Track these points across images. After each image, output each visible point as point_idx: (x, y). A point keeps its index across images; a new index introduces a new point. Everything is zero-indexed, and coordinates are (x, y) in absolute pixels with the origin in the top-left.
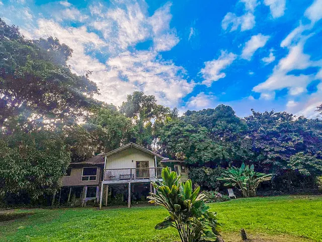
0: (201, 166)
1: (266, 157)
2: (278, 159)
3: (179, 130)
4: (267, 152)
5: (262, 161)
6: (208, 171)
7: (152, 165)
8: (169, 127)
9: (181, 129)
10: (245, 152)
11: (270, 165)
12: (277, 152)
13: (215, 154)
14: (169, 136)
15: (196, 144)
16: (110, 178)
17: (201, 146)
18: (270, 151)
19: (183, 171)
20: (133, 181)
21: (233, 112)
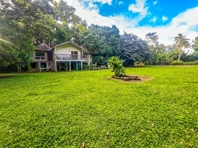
0: (99, 56)
1: (125, 54)
2: (128, 55)
3: (92, 36)
4: (126, 52)
5: (123, 55)
6: (102, 58)
7: (79, 53)
8: (86, 33)
9: (94, 36)
10: (118, 51)
11: (125, 57)
12: (129, 52)
13: (107, 51)
14: (86, 39)
15: (99, 45)
16: (58, 58)
17: (102, 46)
18: (127, 51)
19: (91, 57)
20: (72, 61)
21: (119, 32)
